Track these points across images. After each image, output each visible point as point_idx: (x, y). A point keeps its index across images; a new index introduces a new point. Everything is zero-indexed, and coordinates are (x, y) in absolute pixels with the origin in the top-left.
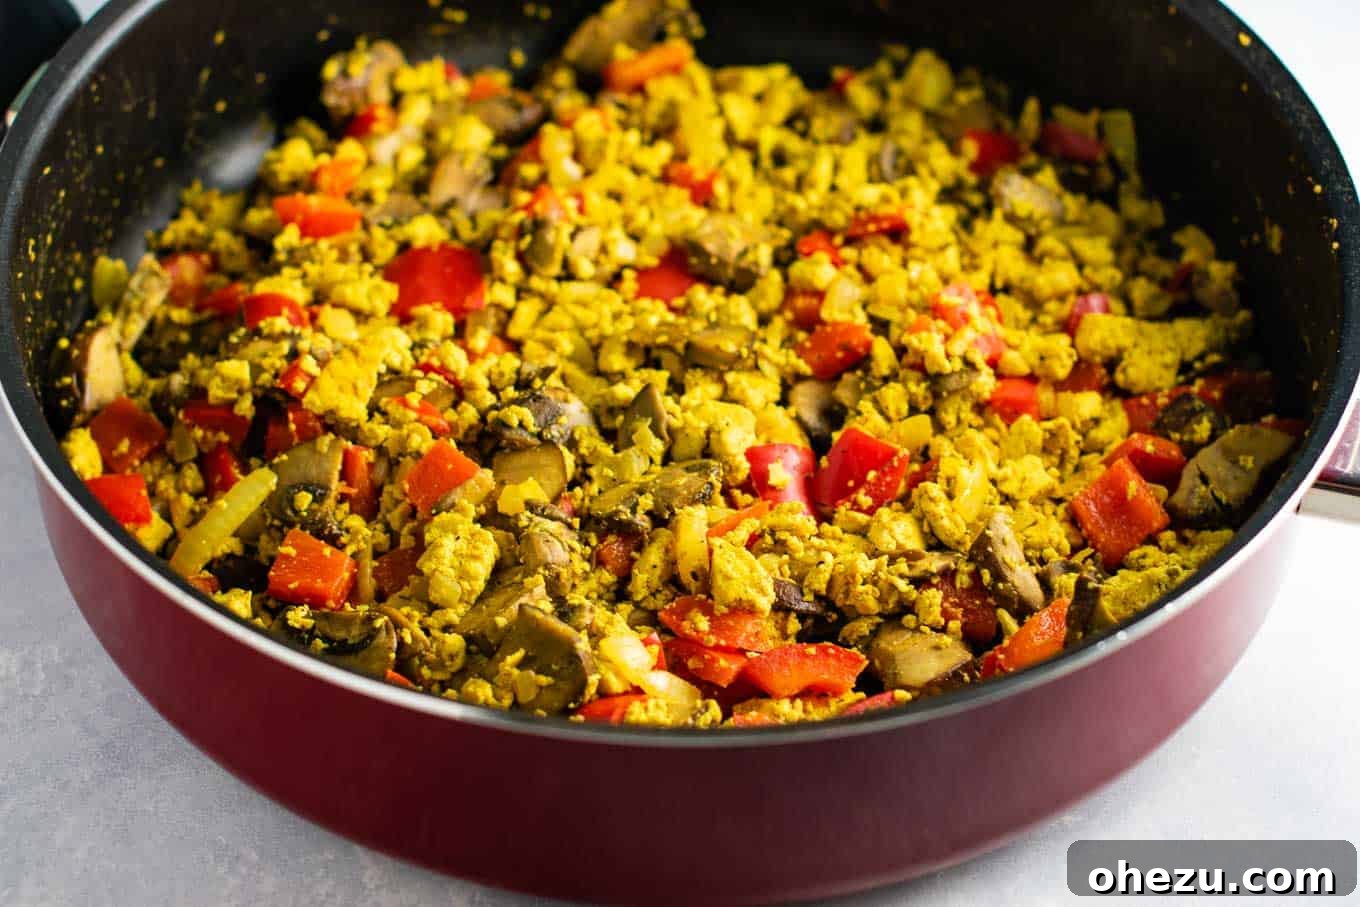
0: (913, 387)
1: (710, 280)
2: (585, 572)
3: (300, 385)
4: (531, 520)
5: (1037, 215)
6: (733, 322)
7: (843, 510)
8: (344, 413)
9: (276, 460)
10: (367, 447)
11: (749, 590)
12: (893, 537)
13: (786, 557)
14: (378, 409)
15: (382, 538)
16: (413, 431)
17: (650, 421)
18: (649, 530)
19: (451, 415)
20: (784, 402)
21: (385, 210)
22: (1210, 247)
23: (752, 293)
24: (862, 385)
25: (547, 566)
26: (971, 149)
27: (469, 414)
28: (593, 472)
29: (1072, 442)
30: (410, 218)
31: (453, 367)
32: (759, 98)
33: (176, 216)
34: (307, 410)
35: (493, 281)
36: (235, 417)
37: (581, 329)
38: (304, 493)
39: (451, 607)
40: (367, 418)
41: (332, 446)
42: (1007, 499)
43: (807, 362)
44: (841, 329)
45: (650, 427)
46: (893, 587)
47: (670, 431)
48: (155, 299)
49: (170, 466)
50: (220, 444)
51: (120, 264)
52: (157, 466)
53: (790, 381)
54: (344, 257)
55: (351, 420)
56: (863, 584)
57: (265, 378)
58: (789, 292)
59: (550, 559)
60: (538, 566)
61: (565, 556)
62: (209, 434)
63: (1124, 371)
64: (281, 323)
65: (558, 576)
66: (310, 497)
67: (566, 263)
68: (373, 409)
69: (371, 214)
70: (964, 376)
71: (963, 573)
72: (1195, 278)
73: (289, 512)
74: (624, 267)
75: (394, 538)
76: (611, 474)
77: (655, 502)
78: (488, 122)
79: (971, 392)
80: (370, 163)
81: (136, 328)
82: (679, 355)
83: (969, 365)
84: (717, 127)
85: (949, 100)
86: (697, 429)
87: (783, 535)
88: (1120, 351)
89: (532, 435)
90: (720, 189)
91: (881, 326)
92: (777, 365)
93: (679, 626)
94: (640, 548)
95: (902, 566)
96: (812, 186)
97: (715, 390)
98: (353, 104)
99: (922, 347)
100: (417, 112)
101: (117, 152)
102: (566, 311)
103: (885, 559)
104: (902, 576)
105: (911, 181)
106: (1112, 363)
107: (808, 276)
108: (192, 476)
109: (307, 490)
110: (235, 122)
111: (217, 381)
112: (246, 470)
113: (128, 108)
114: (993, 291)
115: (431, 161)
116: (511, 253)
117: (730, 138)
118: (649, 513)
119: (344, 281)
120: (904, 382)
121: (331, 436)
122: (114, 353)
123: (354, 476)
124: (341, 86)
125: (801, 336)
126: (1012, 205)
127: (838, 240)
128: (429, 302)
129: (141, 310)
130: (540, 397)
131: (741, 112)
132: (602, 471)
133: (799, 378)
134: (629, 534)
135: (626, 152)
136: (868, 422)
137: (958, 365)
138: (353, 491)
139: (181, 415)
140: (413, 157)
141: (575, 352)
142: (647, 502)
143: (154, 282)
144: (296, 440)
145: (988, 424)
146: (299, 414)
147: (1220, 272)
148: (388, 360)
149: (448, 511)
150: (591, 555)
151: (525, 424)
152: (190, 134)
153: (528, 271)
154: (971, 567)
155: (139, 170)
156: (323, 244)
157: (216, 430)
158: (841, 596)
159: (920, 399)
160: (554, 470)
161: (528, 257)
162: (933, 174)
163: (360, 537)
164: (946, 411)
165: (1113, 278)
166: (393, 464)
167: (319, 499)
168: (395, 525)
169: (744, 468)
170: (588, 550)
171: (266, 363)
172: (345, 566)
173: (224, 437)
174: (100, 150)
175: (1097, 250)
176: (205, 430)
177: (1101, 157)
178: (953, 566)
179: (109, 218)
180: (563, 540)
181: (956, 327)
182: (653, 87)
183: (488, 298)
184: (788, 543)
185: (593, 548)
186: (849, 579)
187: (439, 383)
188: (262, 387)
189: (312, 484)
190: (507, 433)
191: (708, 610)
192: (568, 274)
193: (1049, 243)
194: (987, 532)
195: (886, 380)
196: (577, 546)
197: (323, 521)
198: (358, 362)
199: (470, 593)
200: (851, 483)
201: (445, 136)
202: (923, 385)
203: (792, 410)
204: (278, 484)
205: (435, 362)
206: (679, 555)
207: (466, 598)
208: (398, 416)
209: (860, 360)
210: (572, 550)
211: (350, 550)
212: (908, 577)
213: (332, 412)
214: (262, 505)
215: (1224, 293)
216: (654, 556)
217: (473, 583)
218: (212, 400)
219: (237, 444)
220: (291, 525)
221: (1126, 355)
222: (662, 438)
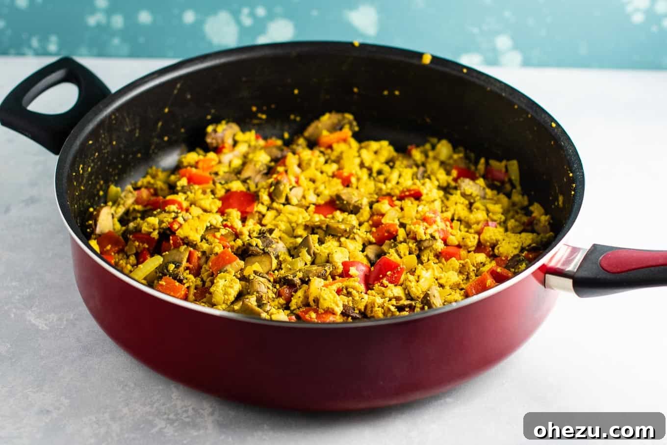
0: (411, 245)
1: (343, 210)
2: (273, 298)
3: (176, 226)
4: (255, 277)
5: (474, 195)
6: (348, 222)
7: (377, 286)
8: (191, 238)
9: (164, 254)
10: (198, 251)
11: (332, 304)
12: (392, 292)
13: (351, 298)
14: (205, 239)
15: (199, 283)
16: (216, 245)
17: (307, 249)
18: (300, 284)
19: (232, 243)
20: (363, 251)
21: (223, 178)
22: (542, 211)
23: (358, 215)
24: (393, 245)
25: (258, 292)
26: (455, 173)
27: (239, 242)
28: (283, 266)
29: (471, 270)
30: (231, 181)
31: (236, 226)
32: (376, 153)
33: (145, 177)
34: (177, 236)
35: (259, 203)
36: (151, 238)
37: (290, 223)
38: (172, 264)
39: (220, 305)
40: (200, 241)
41: (185, 250)
42: (441, 286)
43: (373, 237)
44: (387, 225)
45: (307, 251)
46: (389, 310)
47: (314, 253)
48: (130, 201)
49: (125, 256)
50: (144, 248)
51: (119, 189)
52: (121, 256)
53: (366, 244)
54: (204, 192)
55: (194, 241)
56: (379, 307)
57: (164, 225)
58: (372, 215)
59: (259, 290)
60: (254, 291)
61: (266, 290)
62: (141, 244)
63: (498, 249)
64: (173, 208)
65: (262, 296)
66: (174, 266)
67: (287, 199)
68: (203, 238)
69: (217, 179)
70: (431, 241)
71: (418, 307)
72: (535, 222)
73: (165, 271)
74: (310, 204)
75: (204, 282)
76: (290, 267)
77: (303, 275)
78: (270, 154)
79: (433, 249)
80: (220, 162)
81: (121, 210)
82: (324, 230)
83: (433, 237)
84: (357, 161)
85: (450, 157)
86: (324, 252)
87: (350, 290)
88: (497, 241)
89: (261, 249)
90: (353, 180)
91: (403, 225)
92: (362, 238)
93: (304, 317)
94: (296, 292)
95: (394, 302)
96: (389, 182)
97: (336, 244)
98: (217, 143)
99: (415, 230)
100: (242, 148)
101: (122, 146)
102: (285, 216)
103: (387, 299)
104: (393, 305)
105: (427, 180)
106: (494, 246)
107: (379, 208)
108: (132, 259)
109: (173, 263)
110: (171, 146)
111: (145, 224)
112: (152, 256)
113: (127, 130)
114: (452, 220)
115: (244, 164)
116: (266, 193)
117: (362, 165)
118: (300, 279)
119: (202, 199)
120: (408, 244)
121: (185, 246)
122: (110, 217)
123: (192, 260)
124: (213, 135)
125: (374, 229)
126: (464, 189)
127: (395, 198)
128: (233, 208)
129: (124, 205)
130: (265, 237)
131: (367, 156)
132: (286, 265)
133: (370, 243)
134: (291, 285)
135: (319, 166)
136: (392, 256)
137: (428, 237)
138: (191, 266)
139: (131, 237)
140: (237, 163)
141: (286, 230)
142: (300, 275)
143: (130, 195)
144: (172, 247)
145: (440, 262)
146: (175, 237)
147: (544, 219)
148: (211, 222)
149: (224, 272)
150: (276, 292)
151: (258, 245)
152: (153, 147)
153: (272, 200)
154: (421, 305)
155: (131, 156)
156: (196, 187)
157: (143, 243)
158: (369, 312)
159: (414, 250)
160: (268, 263)
161: (273, 196)
162: (438, 180)
163: (190, 281)
164: (423, 256)
165: (501, 218)
166: (208, 258)
167: (177, 267)
168: (205, 279)
169: (340, 269)
170: (275, 290)
171: (165, 220)
172: (183, 289)
173: (146, 246)
174: (114, 143)
175: (497, 208)
176: (139, 243)
177: (506, 179)
178: (414, 304)
179: (117, 171)
180: (265, 284)
181: (430, 225)
182: (335, 146)
183: (255, 209)
184: (352, 293)
185: (277, 289)
186: (373, 305)
187: (229, 231)
188: (163, 228)
189: (176, 262)
190: (251, 248)
191: (316, 311)
192: (288, 202)
193: (477, 204)
194: (428, 292)
195: (401, 242)
196: (271, 287)
197: (177, 274)
198: (199, 221)
199: (228, 299)
200: (381, 276)
201: (250, 156)
202: (415, 244)
203: (365, 253)
204: (163, 261)
205: (229, 224)
206: (309, 293)
207: (226, 302)
208: (211, 241)
209: (393, 237)
210: (268, 288)
211: (186, 285)
212: (395, 306)
213: (187, 238)
214: (156, 268)
215: (544, 226)
216: (300, 293)
217: (229, 296)
218: (143, 231)
219: (151, 248)
220: (165, 275)
221: (499, 243)
222: (311, 256)
